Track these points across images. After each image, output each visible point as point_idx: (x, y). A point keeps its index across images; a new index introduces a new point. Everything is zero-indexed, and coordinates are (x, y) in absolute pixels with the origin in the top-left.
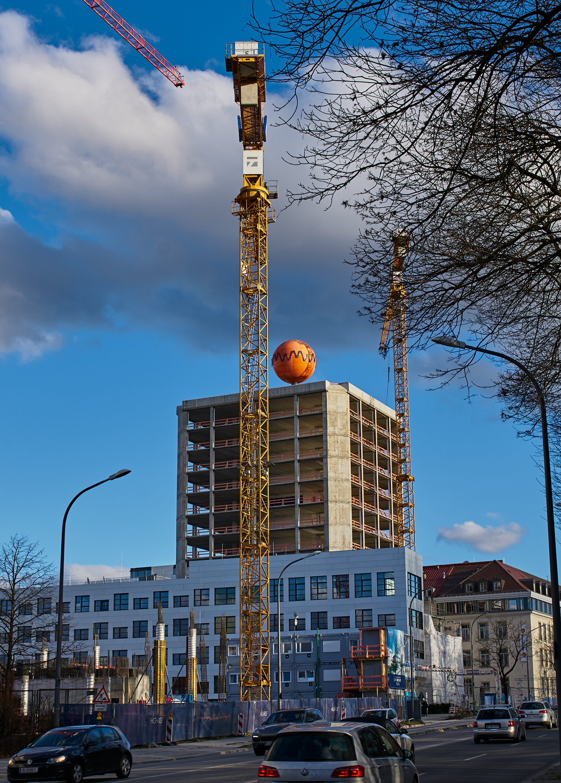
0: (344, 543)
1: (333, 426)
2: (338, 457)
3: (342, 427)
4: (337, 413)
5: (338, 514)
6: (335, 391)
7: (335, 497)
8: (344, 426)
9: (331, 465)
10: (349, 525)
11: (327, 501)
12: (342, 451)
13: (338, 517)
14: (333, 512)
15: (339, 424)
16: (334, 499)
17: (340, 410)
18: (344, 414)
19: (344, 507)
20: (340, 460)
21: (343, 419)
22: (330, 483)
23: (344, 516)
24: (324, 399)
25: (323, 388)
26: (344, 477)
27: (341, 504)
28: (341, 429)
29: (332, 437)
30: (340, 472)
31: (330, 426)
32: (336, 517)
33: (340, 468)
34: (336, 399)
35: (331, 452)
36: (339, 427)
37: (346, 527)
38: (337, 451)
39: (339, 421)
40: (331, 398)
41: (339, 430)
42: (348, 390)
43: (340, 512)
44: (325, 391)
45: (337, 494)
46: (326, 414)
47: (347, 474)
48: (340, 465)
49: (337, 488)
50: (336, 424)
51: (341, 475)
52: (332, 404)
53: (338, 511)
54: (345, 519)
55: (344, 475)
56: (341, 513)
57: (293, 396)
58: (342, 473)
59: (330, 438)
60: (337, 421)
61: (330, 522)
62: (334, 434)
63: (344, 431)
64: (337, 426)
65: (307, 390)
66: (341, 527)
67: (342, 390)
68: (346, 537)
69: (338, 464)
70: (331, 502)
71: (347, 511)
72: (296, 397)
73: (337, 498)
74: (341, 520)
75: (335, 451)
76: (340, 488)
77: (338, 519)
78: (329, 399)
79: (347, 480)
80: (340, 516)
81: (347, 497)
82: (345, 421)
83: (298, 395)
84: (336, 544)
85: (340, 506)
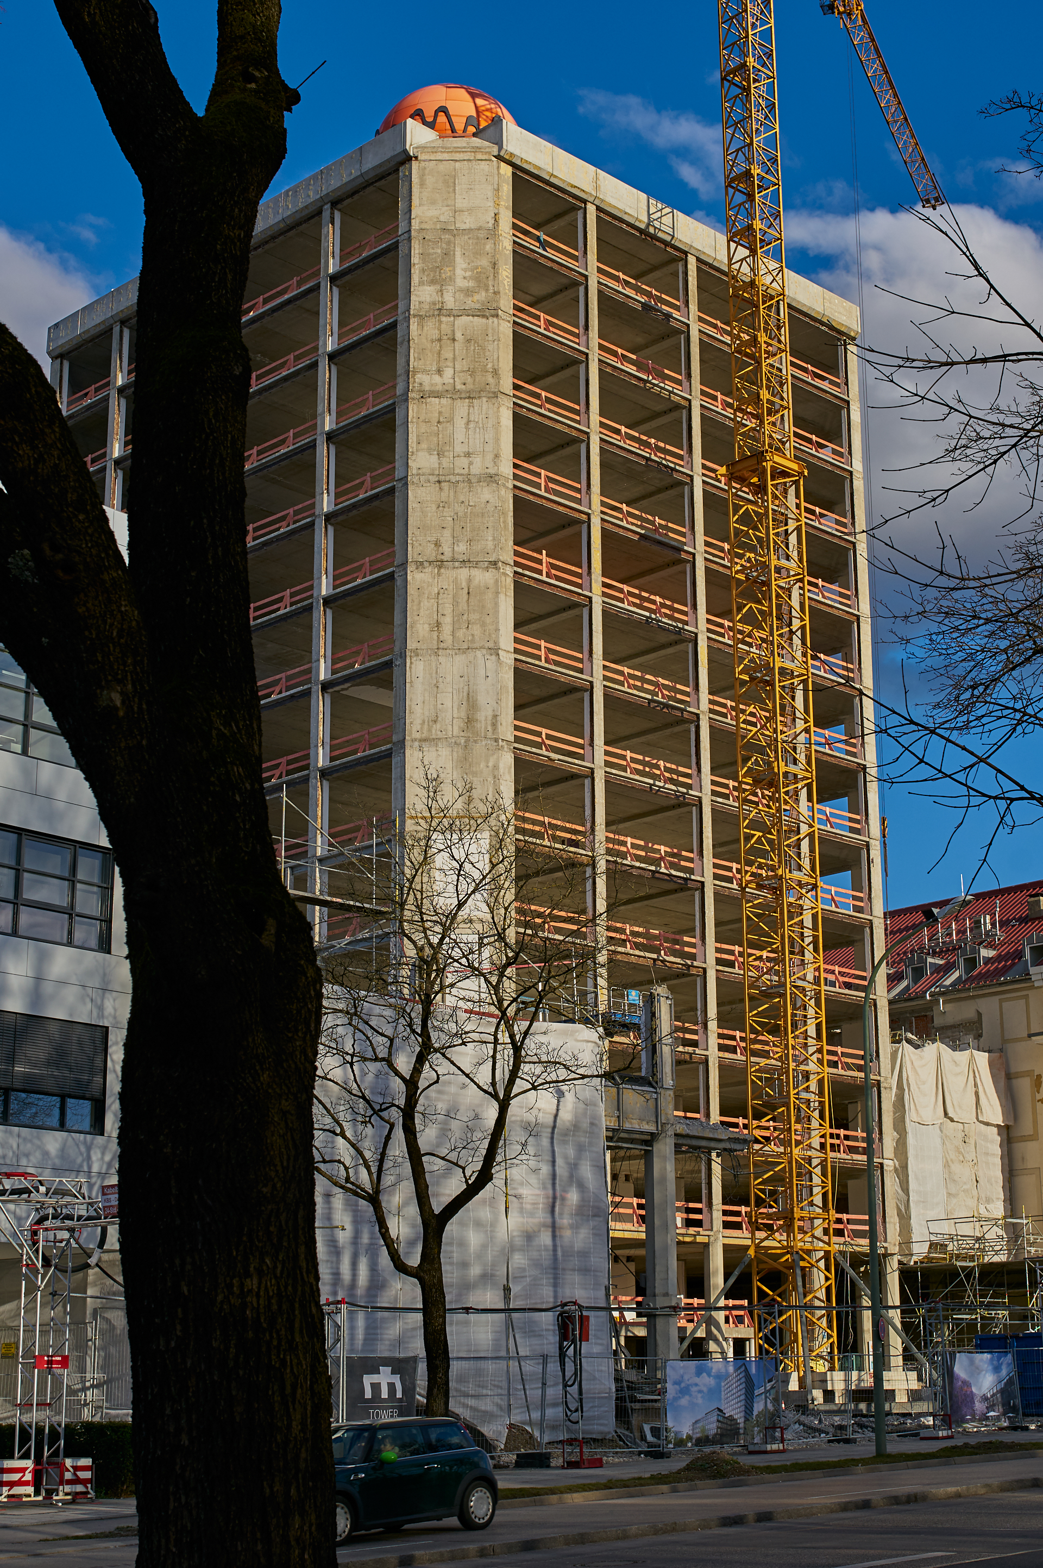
0: (470, 721)
1: (433, 282)
2: (453, 393)
3: (471, 284)
4: (455, 233)
5: (448, 609)
6: (446, 156)
7: (437, 544)
8: (481, 280)
9: (423, 428)
10: (495, 651)
11: (404, 565)
12: (472, 372)
13: (447, 621)
14: (425, 604)
15: (459, 272)
16: (430, 552)
17: (466, 222)
18: (482, 234)
19: (476, 582)
20: (462, 408)
21: (478, 253)
22: (414, 494)
23: (474, 617)
24: (403, 190)
25: (399, 150)
26: (476, 469)
27: (463, 573)
28: (468, 292)
29: (430, 325)
30: (459, 449)
31: (421, 283)
32: (438, 624)
33: (460, 436)
34: (450, 182)
35: (423, 379)
36: (461, 283)
37: (481, 661)
38: (448, 373)
39: (461, 264)
40: (430, 180)
41: (460, 296)
42: (501, 148)
43: (455, 603)
44: (407, 159)
45: (447, 533)
46: (409, 239)
47: (490, 457)
48: (460, 423)
49: (448, 512)
50: (447, 272)
51: (464, 462)
52: (433, 202)
53: (447, 601)
54: (476, 630)
55: (477, 460)
56: (463, 606)
57: (319, 212)
58: (468, 455)
59: (421, 326)
60: (452, 264)
61: (411, 644)
62: (440, 311)
63: (481, 296)
64: (452, 279)
65: (355, 173)
66: (460, 660)
67: (476, 150)
68: (485, 700)
69: (451, 420)
70: (420, 565)
71: (489, 595)
72: (326, 214)
73: (446, 549)
74: (460, 634)
75: (439, 372)
76: (461, 510)
77: (447, 629)
78: (422, 184)
79: (492, 479)
80: (458, 616)
81: (490, 545)
82: (484, 262)
83: (335, 204)
84: (438, 726)
85: (456, 581)
